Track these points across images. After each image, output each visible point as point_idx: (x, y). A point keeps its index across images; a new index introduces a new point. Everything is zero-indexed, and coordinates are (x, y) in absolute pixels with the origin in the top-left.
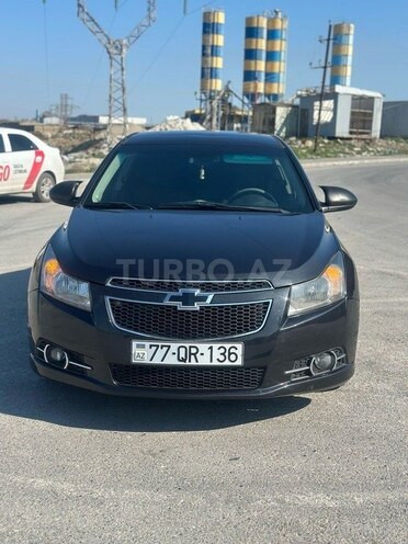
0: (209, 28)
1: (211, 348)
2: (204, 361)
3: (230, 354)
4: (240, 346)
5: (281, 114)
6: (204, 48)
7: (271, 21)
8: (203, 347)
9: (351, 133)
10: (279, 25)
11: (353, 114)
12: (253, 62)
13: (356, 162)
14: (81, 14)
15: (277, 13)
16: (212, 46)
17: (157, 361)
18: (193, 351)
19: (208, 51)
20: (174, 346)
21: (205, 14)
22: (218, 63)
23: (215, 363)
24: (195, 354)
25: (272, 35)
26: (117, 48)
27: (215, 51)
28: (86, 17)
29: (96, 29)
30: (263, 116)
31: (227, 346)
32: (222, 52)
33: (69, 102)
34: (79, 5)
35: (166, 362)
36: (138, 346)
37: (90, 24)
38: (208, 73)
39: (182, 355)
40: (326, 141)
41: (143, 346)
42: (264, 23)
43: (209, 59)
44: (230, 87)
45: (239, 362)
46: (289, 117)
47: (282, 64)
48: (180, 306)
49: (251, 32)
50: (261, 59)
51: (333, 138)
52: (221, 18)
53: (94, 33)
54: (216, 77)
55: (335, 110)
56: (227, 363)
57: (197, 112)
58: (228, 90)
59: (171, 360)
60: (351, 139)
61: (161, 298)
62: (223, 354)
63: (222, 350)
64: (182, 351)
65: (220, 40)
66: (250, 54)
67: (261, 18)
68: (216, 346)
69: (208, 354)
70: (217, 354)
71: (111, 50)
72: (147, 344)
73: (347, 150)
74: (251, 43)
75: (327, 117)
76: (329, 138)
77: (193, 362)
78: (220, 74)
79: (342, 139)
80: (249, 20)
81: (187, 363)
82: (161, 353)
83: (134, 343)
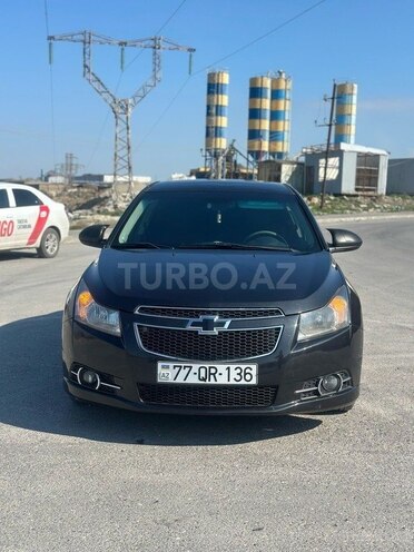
0: (213, 88)
1: (228, 368)
2: (222, 380)
3: (245, 374)
4: (254, 367)
5: (286, 172)
6: (209, 107)
7: (275, 82)
8: (222, 368)
9: (357, 190)
10: (283, 86)
11: (358, 171)
12: (257, 121)
13: (362, 218)
14: (87, 75)
15: (280, 73)
16: (217, 106)
17: (180, 380)
18: (213, 371)
19: (213, 111)
20: (196, 367)
21: (209, 75)
22: (223, 122)
23: (232, 382)
24: (214, 374)
25: (276, 95)
26: (122, 107)
27: (219, 110)
28: (92, 77)
29: (102, 89)
30: (268, 174)
31: (243, 367)
32: (226, 111)
33: (74, 162)
34: (85, 66)
35: (188, 381)
36: (163, 367)
37: (96, 84)
38: (212, 132)
39: (203, 375)
40: (332, 198)
41: (168, 367)
42: (268, 83)
43: (214, 118)
45: (254, 382)
46: (294, 173)
47: (287, 123)
48: (201, 331)
49: (255, 92)
50: (265, 119)
51: (339, 195)
52: (225, 79)
53: (100, 93)
54: (221, 136)
55: (340, 168)
56: (243, 382)
57: (202, 170)
59: (193, 380)
60: (357, 196)
61: (184, 324)
62: (239, 374)
63: (239, 371)
64: (203, 371)
65: (224, 100)
66: (255, 114)
67: (265, 78)
68: (233, 367)
69: (227, 374)
70: (234, 374)
71: (117, 110)
72: (171, 365)
73: (353, 207)
74: (255, 103)
75: (332, 174)
76: (335, 195)
77: (212, 382)
78: (225, 132)
79: (348, 195)
80: (253, 81)
81: (207, 382)
82: (183, 372)
83: (160, 364)
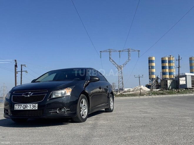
0: (150, 61)
1: (30, 105)
2: (29, 108)
3: (34, 107)
4: (37, 105)
5: (169, 82)
6: (149, 67)
7: (169, 58)
8: (29, 105)
10: (172, 59)
11: (192, 81)
12: (165, 70)
14: (110, 60)
15: (171, 56)
16: (152, 66)
17: (19, 109)
18: (26, 106)
19: (151, 68)
20: (22, 105)
21: (149, 58)
22: (154, 70)
23: (31, 109)
24: (27, 107)
25: (170, 62)
26: (120, 68)
27: (152, 67)
28: (111, 60)
29: (114, 63)
30: (164, 83)
31: (34, 105)
32: (155, 67)
33: (115, 85)
34: (110, 58)
35: (21, 109)
36: (16, 106)
37: (113, 62)
38: (151, 73)
39: (24, 107)
40: (184, 89)
41: (17, 106)
42: (167, 59)
43: (151, 70)
44: (158, 77)
45: (37, 109)
46: (172, 83)
47: (174, 70)
48: (25, 96)
49: (163, 61)
50: (167, 69)
51: (186, 88)
52: (154, 59)
53: (114, 64)
54: (153, 74)
55: (186, 80)
56: (34, 109)
57: (149, 84)
58: (158, 78)
59: (22, 109)
60: (193, 88)
61: (22, 94)
62: (33, 107)
63: (33, 106)
64: (24, 106)
65: (154, 64)
66: (164, 68)
67: (166, 58)
68: (31, 105)
69: (30, 107)
70: (32, 107)
71: (118, 68)
72: (17, 105)
73: (191, 92)
74: (163, 64)
75: (184, 83)
76: (185, 89)
77: (26, 109)
78: (155, 74)
79: (190, 88)
80: (162, 58)
81: (25, 109)
82: (20, 107)
83: (15, 105)
